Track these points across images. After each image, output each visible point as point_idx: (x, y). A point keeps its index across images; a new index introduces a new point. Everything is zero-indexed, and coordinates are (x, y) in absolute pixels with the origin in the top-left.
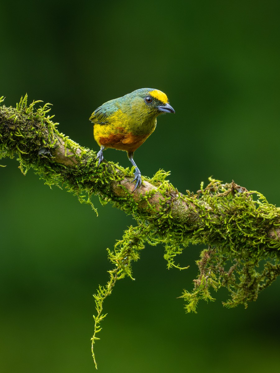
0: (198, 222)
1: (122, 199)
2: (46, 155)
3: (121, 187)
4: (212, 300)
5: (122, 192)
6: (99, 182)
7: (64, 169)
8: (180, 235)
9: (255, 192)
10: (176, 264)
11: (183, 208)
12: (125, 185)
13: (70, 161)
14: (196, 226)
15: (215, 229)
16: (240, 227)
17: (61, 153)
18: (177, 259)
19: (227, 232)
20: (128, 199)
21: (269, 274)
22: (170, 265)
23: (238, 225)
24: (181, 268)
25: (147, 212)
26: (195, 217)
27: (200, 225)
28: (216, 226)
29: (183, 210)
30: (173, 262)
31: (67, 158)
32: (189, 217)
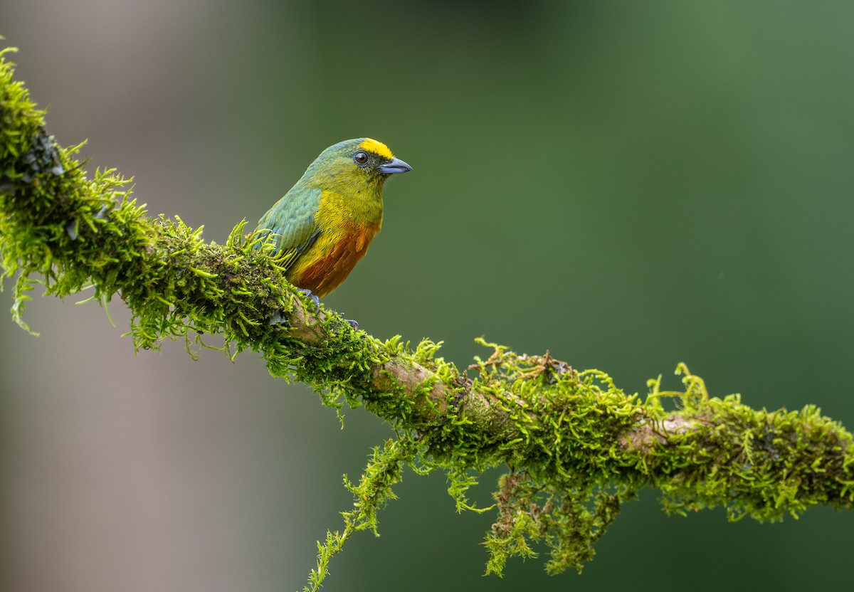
0: (505, 429)
1: (384, 395)
2: (284, 325)
3: (386, 375)
4: (533, 555)
5: (387, 383)
6: (356, 368)
7: (300, 347)
8: (473, 453)
9: (595, 371)
10: (469, 504)
11: (482, 404)
12: (391, 371)
13: (312, 333)
14: (502, 435)
15: (535, 438)
16: (576, 432)
17: (300, 321)
18: (471, 495)
19: (556, 442)
20: (394, 394)
21: (604, 511)
22: (460, 506)
23: (573, 430)
24: (479, 511)
25: (421, 415)
26: (502, 419)
27: (511, 433)
28: (537, 433)
29: (482, 409)
30: (465, 501)
31: (309, 327)
32: (492, 420)
